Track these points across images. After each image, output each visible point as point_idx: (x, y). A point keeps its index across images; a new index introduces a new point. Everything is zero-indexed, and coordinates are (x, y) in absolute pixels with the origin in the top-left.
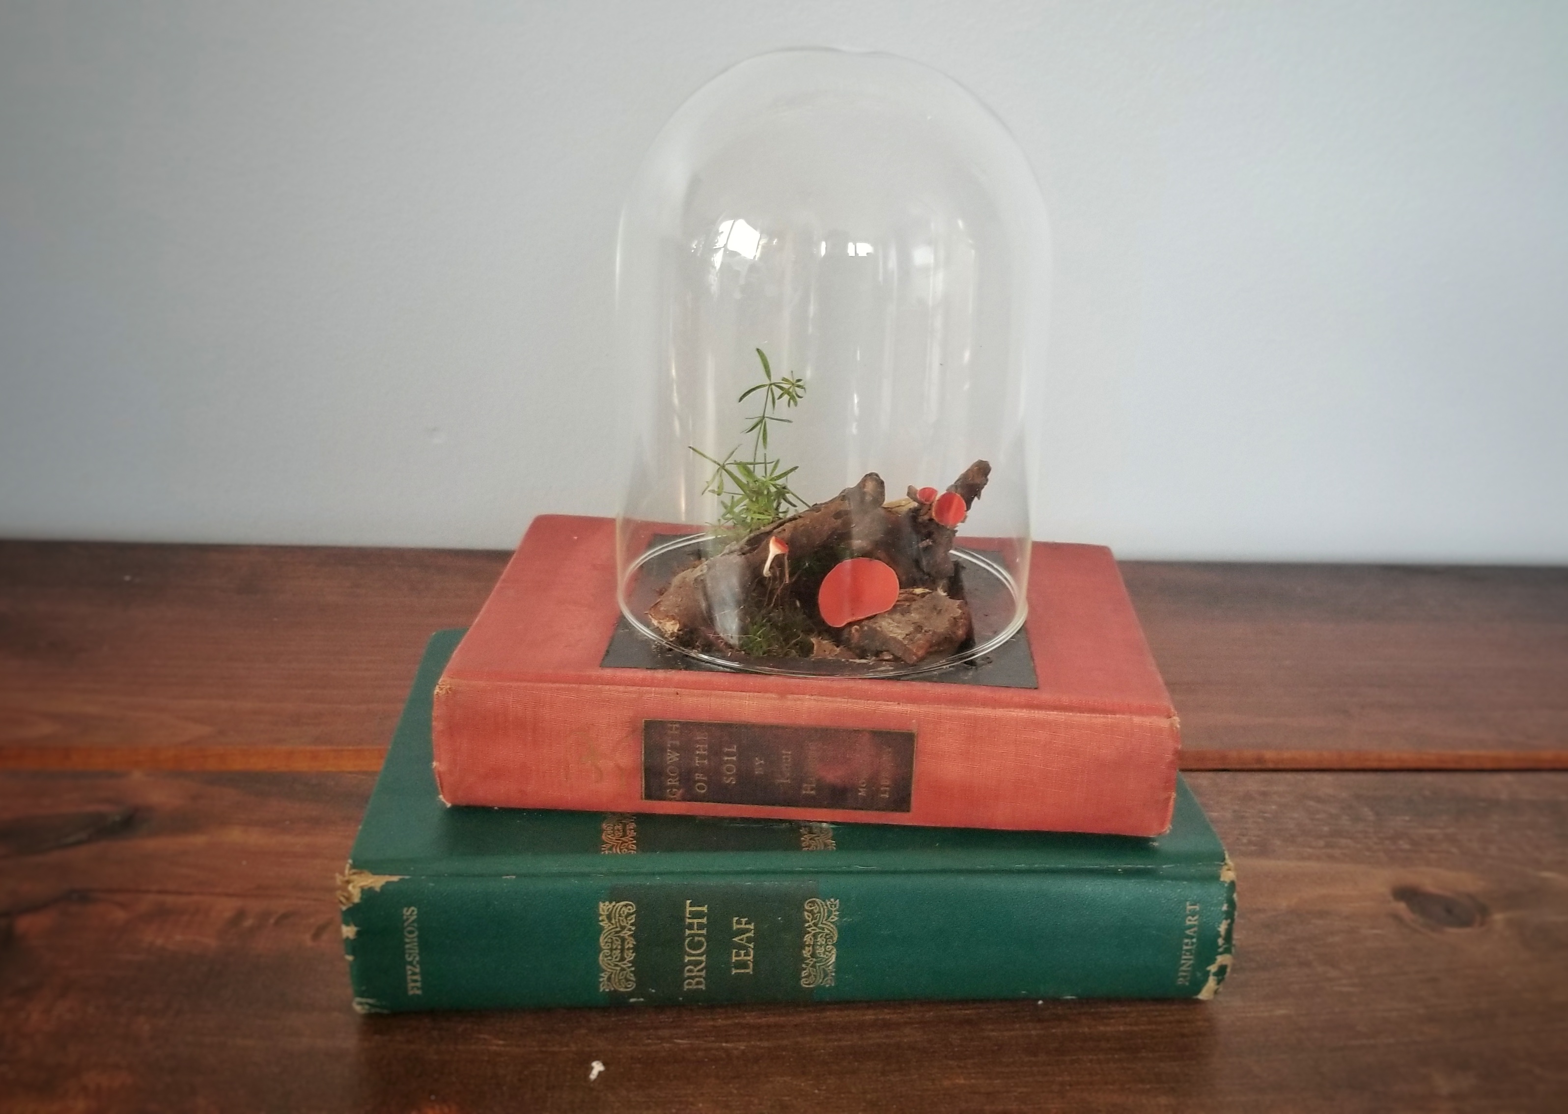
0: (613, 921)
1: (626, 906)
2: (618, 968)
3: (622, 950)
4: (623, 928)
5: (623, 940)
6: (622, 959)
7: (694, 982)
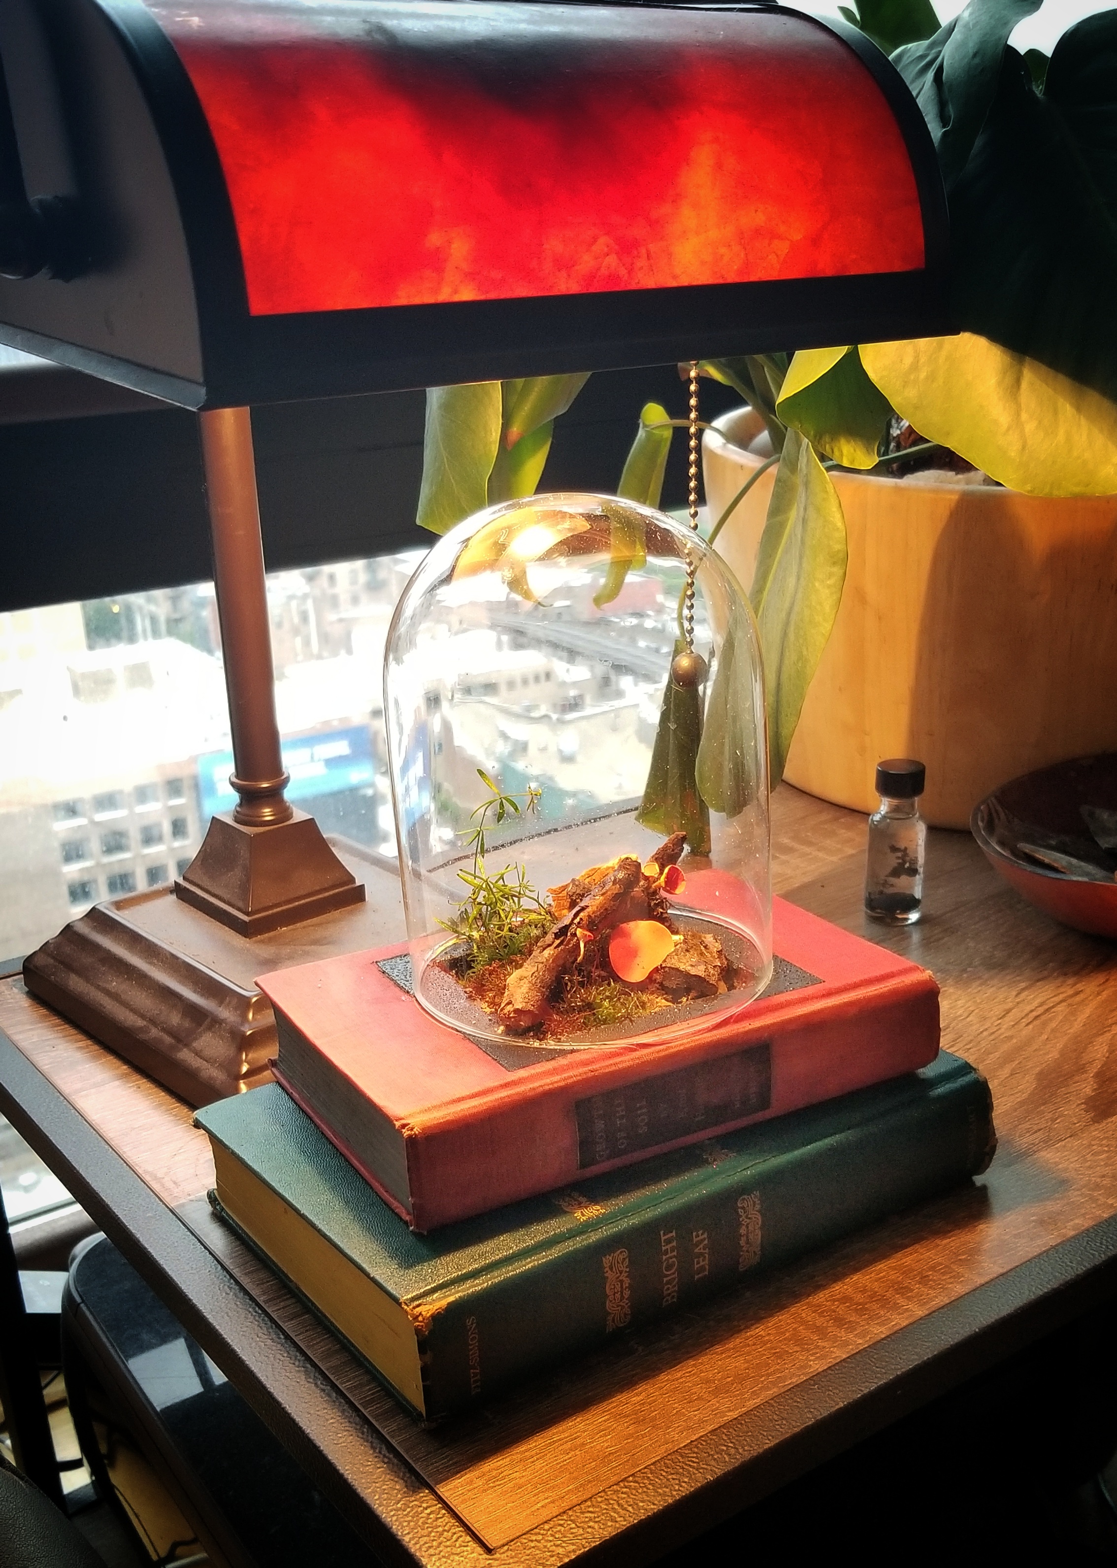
0: (614, 1269)
1: (621, 1252)
2: (620, 1308)
3: (622, 1290)
4: (621, 1272)
5: (622, 1281)
6: (622, 1297)
7: (670, 1297)
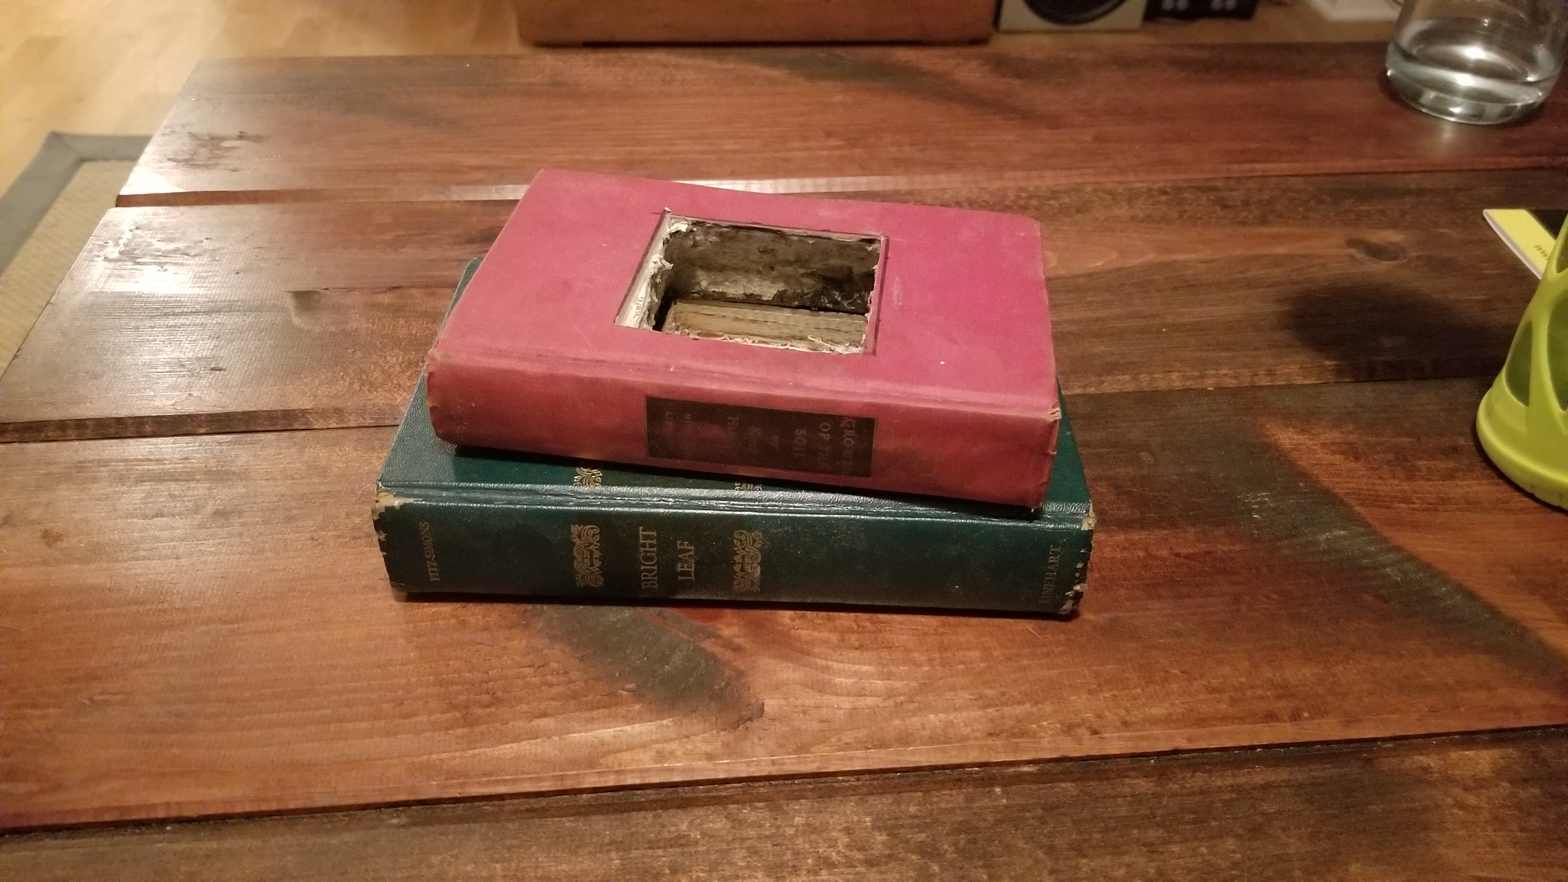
0: (583, 539)
1: (592, 528)
2: (589, 571)
3: (591, 558)
4: (591, 544)
5: (591, 552)
6: (592, 565)
7: (649, 583)
